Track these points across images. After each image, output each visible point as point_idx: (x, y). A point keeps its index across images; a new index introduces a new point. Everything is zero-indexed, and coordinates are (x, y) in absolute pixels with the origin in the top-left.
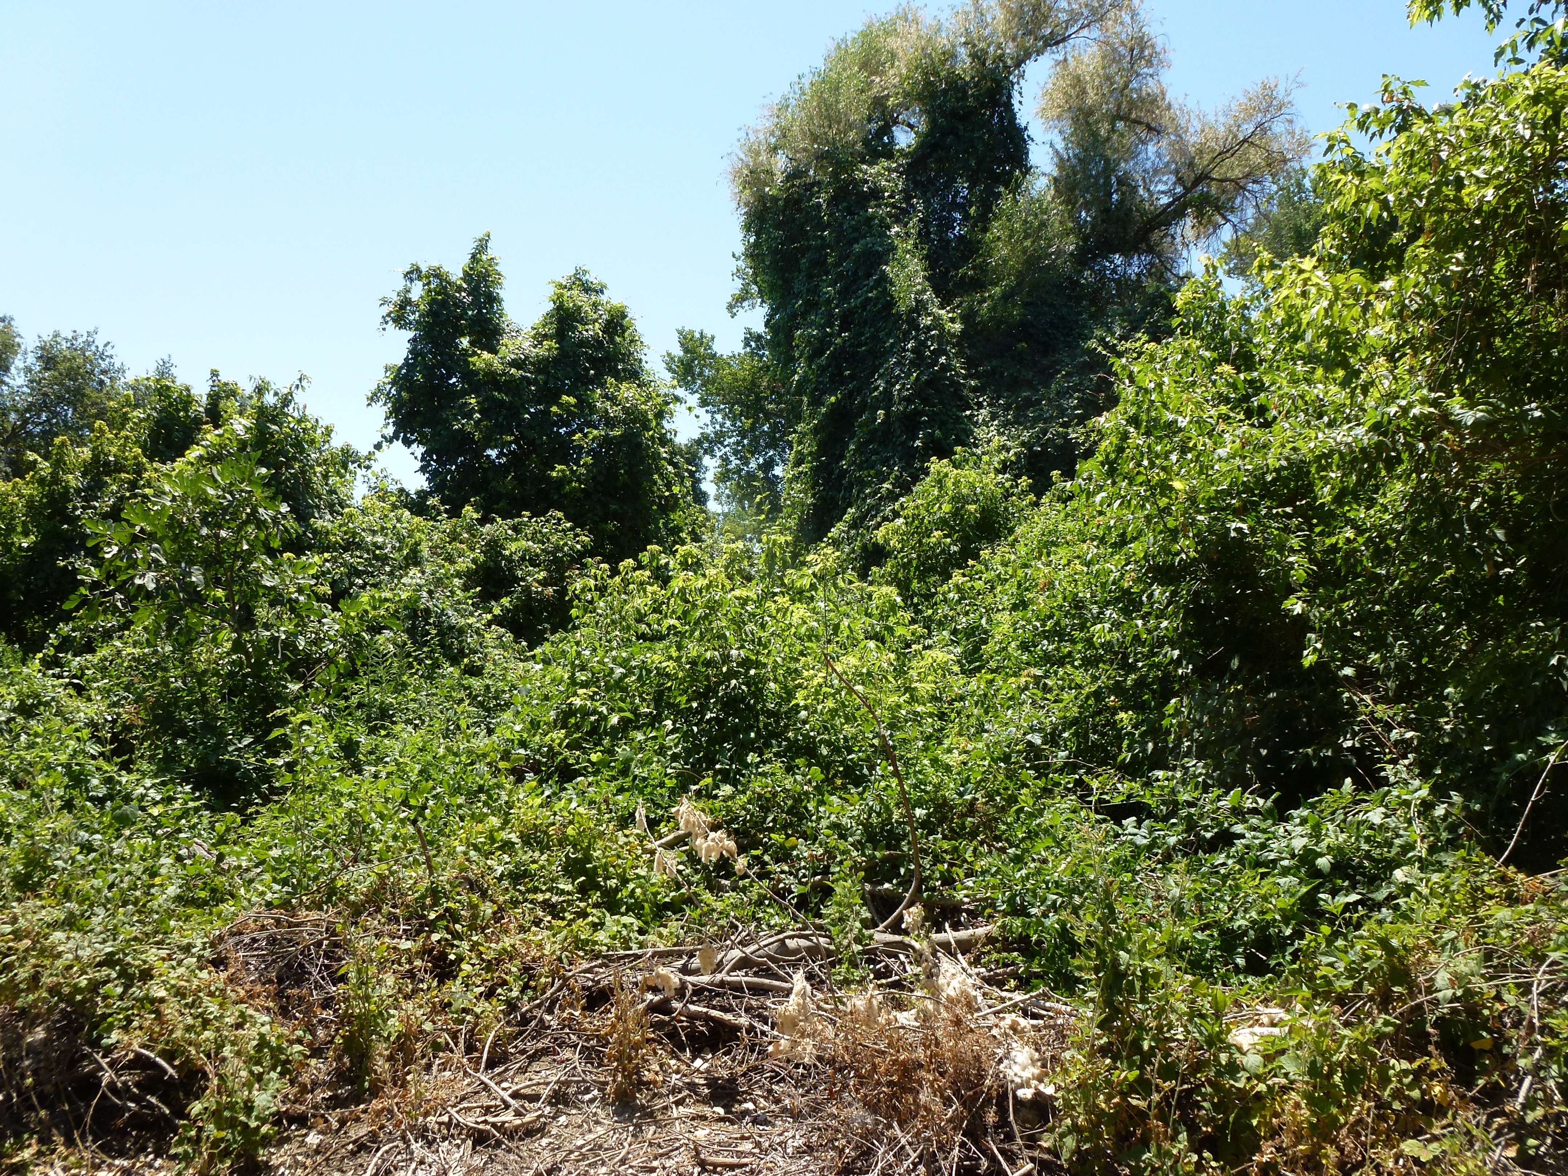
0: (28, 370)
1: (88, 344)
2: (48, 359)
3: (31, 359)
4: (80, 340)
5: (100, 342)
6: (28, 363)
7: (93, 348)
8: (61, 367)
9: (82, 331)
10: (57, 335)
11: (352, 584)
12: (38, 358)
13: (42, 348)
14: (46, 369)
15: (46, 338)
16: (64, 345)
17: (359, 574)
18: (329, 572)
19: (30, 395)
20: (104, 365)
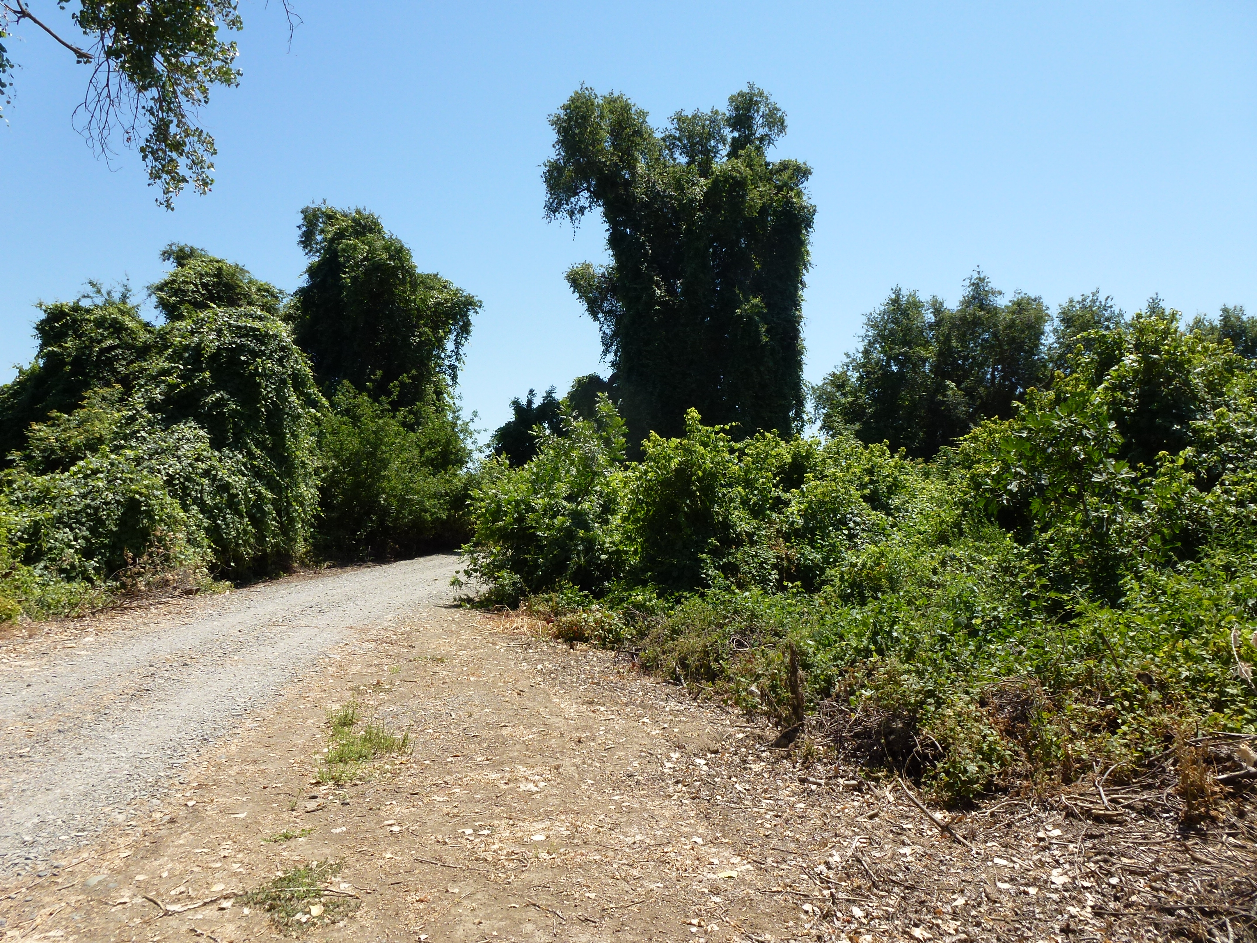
0: (1055, 331)
1: (1094, 301)
2: (1068, 319)
3: (1057, 322)
4: (1088, 300)
5: (1102, 298)
6: (1055, 326)
7: (1098, 304)
8: (1077, 324)
9: (1088, 293)
10: (1071, 301)
11: (1224, 469)
12: (1061, 321)
13: (1063, 313)
14: (1068, 327)
15: (1065, 305)
16: (1078, 307)
17: (1231, 460)
18: (1205, 461)
19: (1060, 348)
20: (1107, 314)
